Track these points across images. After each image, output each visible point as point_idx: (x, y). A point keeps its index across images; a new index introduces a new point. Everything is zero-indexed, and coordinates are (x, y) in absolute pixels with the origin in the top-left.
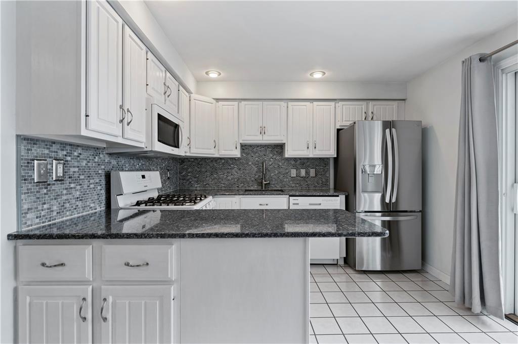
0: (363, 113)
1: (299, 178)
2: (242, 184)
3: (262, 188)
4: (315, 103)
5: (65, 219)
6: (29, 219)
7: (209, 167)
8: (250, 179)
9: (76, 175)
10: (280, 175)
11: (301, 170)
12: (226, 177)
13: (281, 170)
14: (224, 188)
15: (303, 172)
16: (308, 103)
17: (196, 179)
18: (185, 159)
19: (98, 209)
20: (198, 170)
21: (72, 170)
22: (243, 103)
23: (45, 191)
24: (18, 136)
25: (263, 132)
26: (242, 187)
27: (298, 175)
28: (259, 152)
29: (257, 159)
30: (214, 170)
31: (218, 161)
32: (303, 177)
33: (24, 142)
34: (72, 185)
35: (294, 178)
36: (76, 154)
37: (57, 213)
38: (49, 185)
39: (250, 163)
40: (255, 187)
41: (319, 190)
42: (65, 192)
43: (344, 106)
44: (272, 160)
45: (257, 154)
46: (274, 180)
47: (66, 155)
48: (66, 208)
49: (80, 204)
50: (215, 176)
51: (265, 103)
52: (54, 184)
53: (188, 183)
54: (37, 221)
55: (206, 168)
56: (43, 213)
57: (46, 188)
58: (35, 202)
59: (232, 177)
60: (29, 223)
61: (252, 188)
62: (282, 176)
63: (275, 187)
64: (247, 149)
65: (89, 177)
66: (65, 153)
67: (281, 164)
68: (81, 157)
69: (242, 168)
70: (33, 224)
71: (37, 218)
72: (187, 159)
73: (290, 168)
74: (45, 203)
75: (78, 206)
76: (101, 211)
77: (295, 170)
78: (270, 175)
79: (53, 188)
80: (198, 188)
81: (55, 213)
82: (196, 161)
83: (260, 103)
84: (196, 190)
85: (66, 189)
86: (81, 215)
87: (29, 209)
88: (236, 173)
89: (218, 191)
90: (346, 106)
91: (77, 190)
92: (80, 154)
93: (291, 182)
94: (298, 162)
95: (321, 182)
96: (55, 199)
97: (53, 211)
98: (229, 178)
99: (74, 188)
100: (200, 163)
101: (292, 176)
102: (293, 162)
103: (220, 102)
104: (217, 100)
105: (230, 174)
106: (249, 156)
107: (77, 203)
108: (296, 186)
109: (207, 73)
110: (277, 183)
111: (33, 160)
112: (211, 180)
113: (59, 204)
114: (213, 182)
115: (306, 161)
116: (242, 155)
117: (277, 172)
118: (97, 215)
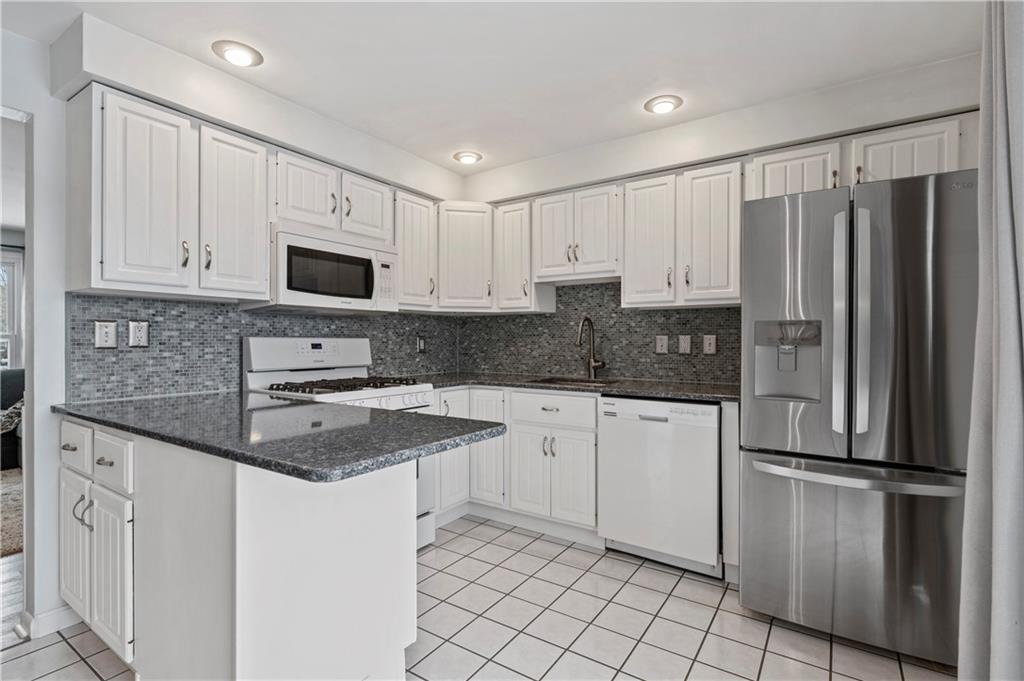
0: (830, 174)
1: (675, 357)
2: (558, 367)
3: (590, 376)
4: (688, 174)
5: (150, 397)
6: (84, 392)
7: (502, 332)
8: (572, 356)
9: (175, 341)
10: (631, 348)
11: (681, 337)
12: (529, 351)
13: (635, 337)
14: (527, 374)
15: (685, 344)
16: (670, 178)
17: (483, 354)
18: (467, 318)
19: (223, 390)
20: (486, 337)
21: (166, 333)
22: (539, 201)
23: (114, 359)
24: (68, 294)
25: (573, 256)
26: (557, 372)
27: (673, 349)
28: (590, 300)
29: (584, 314)
30: (511, 338)
31: (517, 320)
32: (683, 355)
33: (79, 300)
34: (166, 354)
35: (662, 356)
36: (173, 312)
37: (136, 388)
38: (122, 352)
39: (572, 323)
40: (581, 374)
41: (726, 387)
42: (151, 362)
43: (767, 168)
44: (614, 315)
45: (585, 304)
46: (619, 359)
47: (154, 315)
48: (152, 383)
49: (182, 380)
50: (512, 349)
51: (579, 194)
52: (131, 352)
53: (471, 362)
54: (99, 394)
55: (498, 335)
56: (108, 386)
57: (117, 356)
58: (94, 372)
59: (540, 350)
60: (85, 396)
61: (575, 376)
62: (636, 352)
63: (622, 374)
64: (565, 294)
65: (203, 344)
66: (152, 311)
67: (633, 324)
68: (186, 316)
69: (558, 334)
70: (92, 396)
71: (98, 391)
72: (470, 317)
73: (654, 332)
74: (113, 374)
75: (177, 382)
76: (228, 393)
77: (666, 337)
78: (611, 348)
79: (129, 355)
80: (486, 372)
81: (131, 388)
82: (483, 322)
83: (568, 196)
84: (483, 374)
85: (154, 358)
86: (183, 394)
87: (84, 380)
88: (544, 345)
89: (517, 378)
90: (772, 166)
91: (177, 361)
92: (184, 313)
93: (656, 365)
94: (674, 318)
95: (730, 368)
96: (132, 370)
97: (127, 385)
98: (534, 353)
99: (170, 357)
100: (490, 325)
101: (659, 350)
102: (661, 320)
103: (500, 208)
104: (496, 204)
105: (537, 346)
106: (570, 308)
107: (176, 378)
108: (668, 376)
109: (456, 157)
110: (624, 367)
111: (93, 321)
112: (505, 356)
113: (140, 376)
114: (508, 361)
115: (691, 316)
116: (558, 308)
117: (625, 342)
118: (220, 397)
